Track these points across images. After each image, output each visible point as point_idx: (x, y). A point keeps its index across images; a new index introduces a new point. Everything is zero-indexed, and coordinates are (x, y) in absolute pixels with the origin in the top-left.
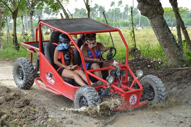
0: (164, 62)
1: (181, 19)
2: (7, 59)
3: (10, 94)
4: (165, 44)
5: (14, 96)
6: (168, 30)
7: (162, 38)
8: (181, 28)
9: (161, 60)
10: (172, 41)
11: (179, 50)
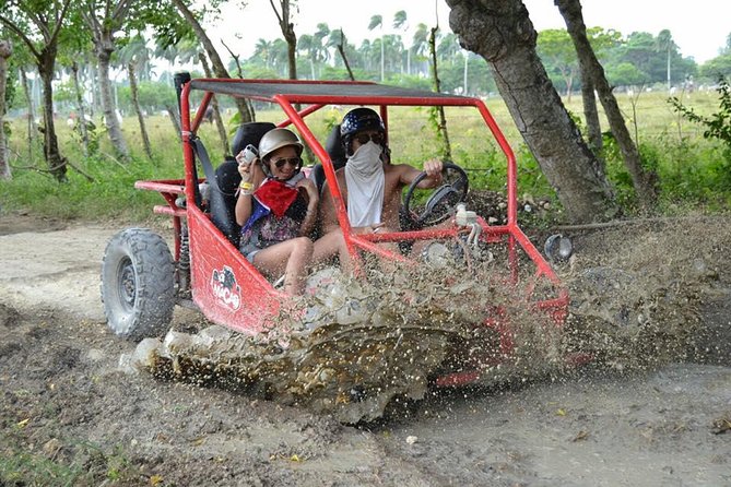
0: (542, 206)
1: (594, 59)
2: (21, 211)
3: (17, 329)
4: (545, 146)
5: (30, 334)
6: (552, 97)
7: (532, 124)
8: (595, 92)
9: (531, 200)
10: (566, 132)
11: (591, 164)
